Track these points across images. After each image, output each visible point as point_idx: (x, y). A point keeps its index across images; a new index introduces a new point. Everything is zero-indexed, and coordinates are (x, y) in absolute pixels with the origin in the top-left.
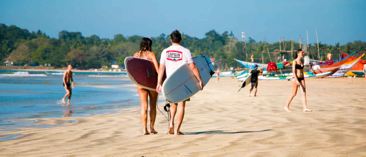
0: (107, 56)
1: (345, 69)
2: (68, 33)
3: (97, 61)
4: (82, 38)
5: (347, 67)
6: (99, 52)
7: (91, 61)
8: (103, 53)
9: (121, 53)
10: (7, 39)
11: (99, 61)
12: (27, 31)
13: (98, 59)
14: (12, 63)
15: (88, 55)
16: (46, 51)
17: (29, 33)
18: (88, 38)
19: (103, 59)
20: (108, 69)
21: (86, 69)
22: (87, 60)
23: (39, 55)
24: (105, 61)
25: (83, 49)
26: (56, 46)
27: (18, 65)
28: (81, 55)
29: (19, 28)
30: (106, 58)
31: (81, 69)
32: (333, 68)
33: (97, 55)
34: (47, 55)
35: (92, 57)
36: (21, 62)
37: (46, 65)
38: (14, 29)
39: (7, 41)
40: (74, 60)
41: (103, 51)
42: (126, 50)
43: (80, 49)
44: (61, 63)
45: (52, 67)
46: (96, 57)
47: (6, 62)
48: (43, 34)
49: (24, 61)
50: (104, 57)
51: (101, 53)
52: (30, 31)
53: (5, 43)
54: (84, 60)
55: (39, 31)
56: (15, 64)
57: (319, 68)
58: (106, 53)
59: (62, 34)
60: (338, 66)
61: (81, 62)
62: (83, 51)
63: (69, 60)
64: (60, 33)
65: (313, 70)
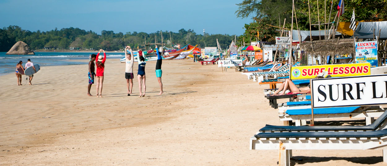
0: (122, 44)
1: (186, 54)
2: (106, 31)
3: (116, 46)
4: (114, 34)
5: (187, 53)
6: (118, 41)
7: (113, 47)
8: (120, 42)
9: (130, 42)
10: (72, 35)
11: (118, 47)
12: (85, 31)
13: (117, 45)
14: (73, 48)
15: (112, 43)
16: (91, 41)
17: (86, 32)
18: (117, 34)
19: (120, 45)
20: (123, 51)
21: (111, 51)
22: (111, 46)
23: (86, 44)
24: (121, 46)
25: (109, 40)
26: (96, 39)
27: (76, 49)
28: (108, 43)
29: (80, 30)
30: (121, 45)
31: (109, 51)
32: (176, 54)
33: (117, 43)
34: (91, 43)
35: (114, 44)
36: (78, 48)
37: (91, 49)
38: (78, 29)
39: (72, 36)
40: (105, 46)
41: (120, 41)
42: (132, 40)
43: (108, 40)
44: (98, 48)
45: (94, 50)
46: (116, 44)
47: (70, 48)
48: (93, 32)
49: (79, 47)
50: (121, 44)
51: (119, 42)
52: (86, 31)
53: (71, 37)
54: (110, 46)
55: (91, 31)
56: (74, 49)
57: (168, 54)
58: (122, 42)
59: (103, 32)
60: (179, 52)
61: (108, 47)
62: (109, 41)
63: (102, 46)
64: (102, 31)
65: (165, 55)
